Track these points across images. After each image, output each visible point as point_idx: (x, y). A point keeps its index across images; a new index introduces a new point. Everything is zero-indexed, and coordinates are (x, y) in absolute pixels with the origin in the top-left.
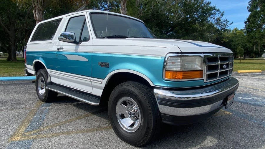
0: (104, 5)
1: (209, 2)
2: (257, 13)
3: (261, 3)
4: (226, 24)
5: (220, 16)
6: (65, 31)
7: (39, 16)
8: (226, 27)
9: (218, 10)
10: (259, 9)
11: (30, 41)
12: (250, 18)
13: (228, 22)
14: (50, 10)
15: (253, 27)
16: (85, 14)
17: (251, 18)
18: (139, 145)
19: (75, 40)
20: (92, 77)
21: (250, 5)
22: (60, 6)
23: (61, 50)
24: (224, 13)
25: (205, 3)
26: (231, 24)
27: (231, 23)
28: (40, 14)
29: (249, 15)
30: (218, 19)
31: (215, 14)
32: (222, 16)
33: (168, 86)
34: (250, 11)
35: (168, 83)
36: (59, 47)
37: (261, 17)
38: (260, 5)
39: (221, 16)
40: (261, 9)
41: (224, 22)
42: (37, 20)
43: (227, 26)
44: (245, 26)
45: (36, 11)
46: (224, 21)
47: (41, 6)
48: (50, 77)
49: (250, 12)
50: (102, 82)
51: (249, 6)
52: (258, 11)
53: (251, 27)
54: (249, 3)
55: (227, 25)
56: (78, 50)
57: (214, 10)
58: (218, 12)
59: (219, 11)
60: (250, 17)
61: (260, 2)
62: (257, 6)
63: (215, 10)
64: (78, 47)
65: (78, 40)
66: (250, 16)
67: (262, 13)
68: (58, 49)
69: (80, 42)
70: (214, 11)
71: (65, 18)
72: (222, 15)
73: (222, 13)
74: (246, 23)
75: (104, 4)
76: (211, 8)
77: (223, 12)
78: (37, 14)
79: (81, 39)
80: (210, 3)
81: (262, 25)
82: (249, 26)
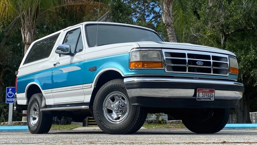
0: (153, 9)
6: (63, 44)
7: (30, 36)
11: (23, 64)
14: (45, 27)
16: (81, 26)
19: (70, 51)
20: (83, 84)
22: (62, 19)
23: (57, 65)
28: (31, 33)
35: (132, 72)
36: (55, 63)
42: (25, 43)
45: (25, 30)
47: (34, 21)
48: (44, 101)
50: (91, 86)
56: (73, 62)
64: (73, 58)
65: (73, 52)
68: (55, 65)
69: (75, 54)
71: (63, 33)
75: (154, 5)
78: (27, 33)
79: (76, 51)
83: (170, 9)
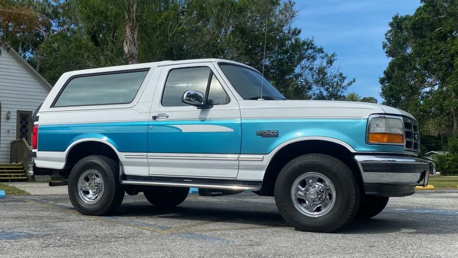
1: (296, 29)
2: (406, 59)
3: (413, 38)
4: (340, 83)
5: (324, 64)
8: (339, 90)
9: (321, 51)
10: (409, 51)
12: (390, 71)
13: (344, 78)
15: (400, 92)
17: (393, 71)
18: (330, 230)
20: (240, 154)
21: (389, 39)
23: (159, 118)
24: (335, 58)
25: (287, 31)
26: (350, 84)
27: (351, 82)
29: (390, 64)
30: (321, 71)
31: (314, 58)
32: (331, 65)
33: (374, 150)
34: (390, 53)
35: (373, 148)
36: (155, 114)
37: (417, 70)
38: (413, 43)
39: (328, 63)
40: (415, 51)
41: (336, 80)
43: (343, 88)
44: (382, 89)
46: (335, 77)
49: (389, 56)
50: (263, 159)
51: (386, 41)
52: (410, 55)
53: (395, 92)
54: (386, 35)
55: (343, 85)
57: (311, 48)
58: (321, 55)
59: (323, 52)
60: (390, 68)
61: (412, 36)
62: (404, 43)
63: (312, 50)
66: (392, 66)
67: (418, 59)
68: (155, 118)
70: (310, 51)
72: (330, 62)
73: (330, 55)
74: (382, 81)
76: (304, 43)
77: (333, 55)
80: (299, 32)
81: (418, 89)
82: (391, 89)
83: (135, 36)
